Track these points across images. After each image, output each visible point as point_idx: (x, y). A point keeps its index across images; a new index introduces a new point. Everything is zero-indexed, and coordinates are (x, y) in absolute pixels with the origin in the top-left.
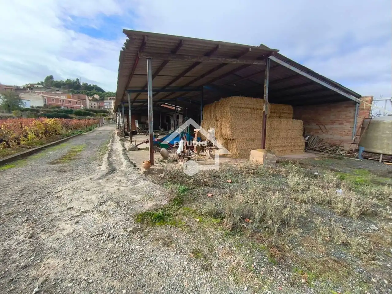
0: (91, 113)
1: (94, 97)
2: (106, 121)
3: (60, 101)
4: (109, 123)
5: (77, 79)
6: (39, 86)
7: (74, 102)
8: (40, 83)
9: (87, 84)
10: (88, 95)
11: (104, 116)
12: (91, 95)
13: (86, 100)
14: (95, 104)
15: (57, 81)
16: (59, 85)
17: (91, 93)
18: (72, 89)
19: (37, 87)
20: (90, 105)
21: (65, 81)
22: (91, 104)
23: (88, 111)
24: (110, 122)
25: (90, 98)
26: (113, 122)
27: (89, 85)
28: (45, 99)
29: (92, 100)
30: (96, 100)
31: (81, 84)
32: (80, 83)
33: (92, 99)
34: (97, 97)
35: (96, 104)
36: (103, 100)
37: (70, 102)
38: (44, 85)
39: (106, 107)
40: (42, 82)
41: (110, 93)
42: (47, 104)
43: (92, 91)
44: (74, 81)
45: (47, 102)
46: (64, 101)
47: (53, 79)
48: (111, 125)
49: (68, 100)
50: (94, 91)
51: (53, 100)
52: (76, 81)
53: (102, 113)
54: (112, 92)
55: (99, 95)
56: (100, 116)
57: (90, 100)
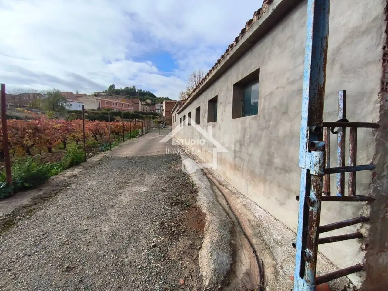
0: (140, 115)
1: (146, 101)
2: (155, 125)
3: (113, 103)
4: (159, 128)
5: (134, 87)
6: (103, 94)
7: (126, 105)
8: (105, 91)
9: (141, 90)
10: (141, 100)
11: (153, 118)
12: (144, 100)
13: (138, 103)
14: (146, 108)
15: (117, 89)
16: (118, 93)
17: (144, 98)
18: (129, 96)
19: (102, 94)
20: (142, 108)
21: (123, 89)
22: (144, 108)
23: (137, 113)
24: (160, 126)
25: (143, 103)
26: (164, 125)
27: (143, 91)
28: (99, 102)
29: (144, 105)
30: (148, 105)
31: (137, 91)
32: (135, 90)
33: (144, 103)
34: (149, 101)
35: (148, 108)
36: (154, 104)
37: (123, 105)
38: (108, 93)
39: (157, 111)
40: (106, 91)
41: (161, 98)
42: (101, 107)
43: (145, 97)
44: (130, 88)
45: (101, 105)
46: (116, 104)
47: (114, 87)
48: (161, 130)
49: (121, 103)
50: (147, 96)
51: (107, 102)
52: (132, 88)
53: (152, 116)
54: (163, 97)
55: (151, 100)
56: (150, 119)
57: (142, 105)
